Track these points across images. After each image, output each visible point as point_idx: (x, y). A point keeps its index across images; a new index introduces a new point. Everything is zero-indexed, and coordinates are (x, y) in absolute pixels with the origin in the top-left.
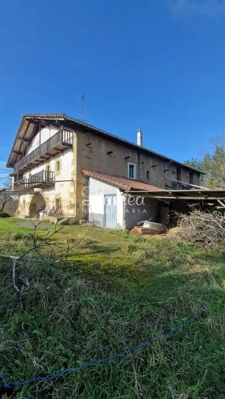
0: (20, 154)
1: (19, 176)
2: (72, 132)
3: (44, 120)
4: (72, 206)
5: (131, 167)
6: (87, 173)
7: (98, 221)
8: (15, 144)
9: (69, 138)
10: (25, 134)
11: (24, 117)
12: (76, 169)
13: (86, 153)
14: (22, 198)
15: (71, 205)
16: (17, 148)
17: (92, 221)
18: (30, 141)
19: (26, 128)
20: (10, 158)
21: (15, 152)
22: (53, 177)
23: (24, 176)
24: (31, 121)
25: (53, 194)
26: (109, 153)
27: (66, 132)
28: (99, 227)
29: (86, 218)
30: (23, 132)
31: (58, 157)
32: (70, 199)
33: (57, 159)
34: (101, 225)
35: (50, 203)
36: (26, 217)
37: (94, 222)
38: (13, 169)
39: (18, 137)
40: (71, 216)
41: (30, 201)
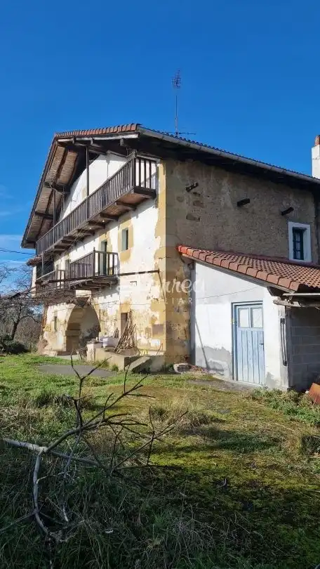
0: (49, 217)
1: (45, 265)
2: (155, 162)
3: (95, 142)
4: (156, 329)
5: (298, 232)
6: (189, 252)
7: (217, 367)
8: (37, 199)
9: (148, 176)
10: (58, 175)
11: (56, 139)
12: (164, 244)
13: (186, 207)
14: (51, 312)
15: (154, 326)
16: (42, 207)
17: (204, 365)
18: (67, 189)
19: (59, 162)
20: (28, 227)
21: (37, 213)
22: (116, 264)
23: (56, 264)
24: (68, 147)
25: (115, 303)
26: (241, 204)
27: (142, 164)
28: (221, 381)
29: (190, 358)
30: (54, 170)
31: (125, 221)
32: (151, 313)
33: (124, 226)
34: (226, 377)
35: (108, 323)
36: (60, 353)
37: (208, 368)
38: (33, 251)
39: (44, 183)
40: (154, 354)
41: (67, 320)
